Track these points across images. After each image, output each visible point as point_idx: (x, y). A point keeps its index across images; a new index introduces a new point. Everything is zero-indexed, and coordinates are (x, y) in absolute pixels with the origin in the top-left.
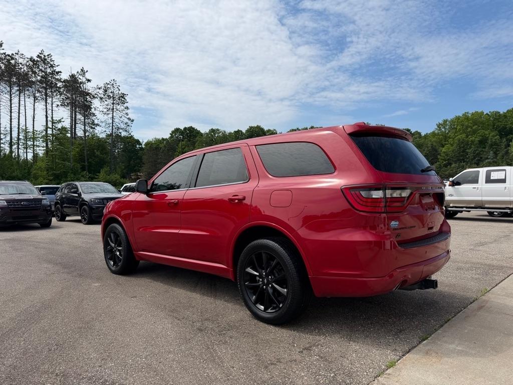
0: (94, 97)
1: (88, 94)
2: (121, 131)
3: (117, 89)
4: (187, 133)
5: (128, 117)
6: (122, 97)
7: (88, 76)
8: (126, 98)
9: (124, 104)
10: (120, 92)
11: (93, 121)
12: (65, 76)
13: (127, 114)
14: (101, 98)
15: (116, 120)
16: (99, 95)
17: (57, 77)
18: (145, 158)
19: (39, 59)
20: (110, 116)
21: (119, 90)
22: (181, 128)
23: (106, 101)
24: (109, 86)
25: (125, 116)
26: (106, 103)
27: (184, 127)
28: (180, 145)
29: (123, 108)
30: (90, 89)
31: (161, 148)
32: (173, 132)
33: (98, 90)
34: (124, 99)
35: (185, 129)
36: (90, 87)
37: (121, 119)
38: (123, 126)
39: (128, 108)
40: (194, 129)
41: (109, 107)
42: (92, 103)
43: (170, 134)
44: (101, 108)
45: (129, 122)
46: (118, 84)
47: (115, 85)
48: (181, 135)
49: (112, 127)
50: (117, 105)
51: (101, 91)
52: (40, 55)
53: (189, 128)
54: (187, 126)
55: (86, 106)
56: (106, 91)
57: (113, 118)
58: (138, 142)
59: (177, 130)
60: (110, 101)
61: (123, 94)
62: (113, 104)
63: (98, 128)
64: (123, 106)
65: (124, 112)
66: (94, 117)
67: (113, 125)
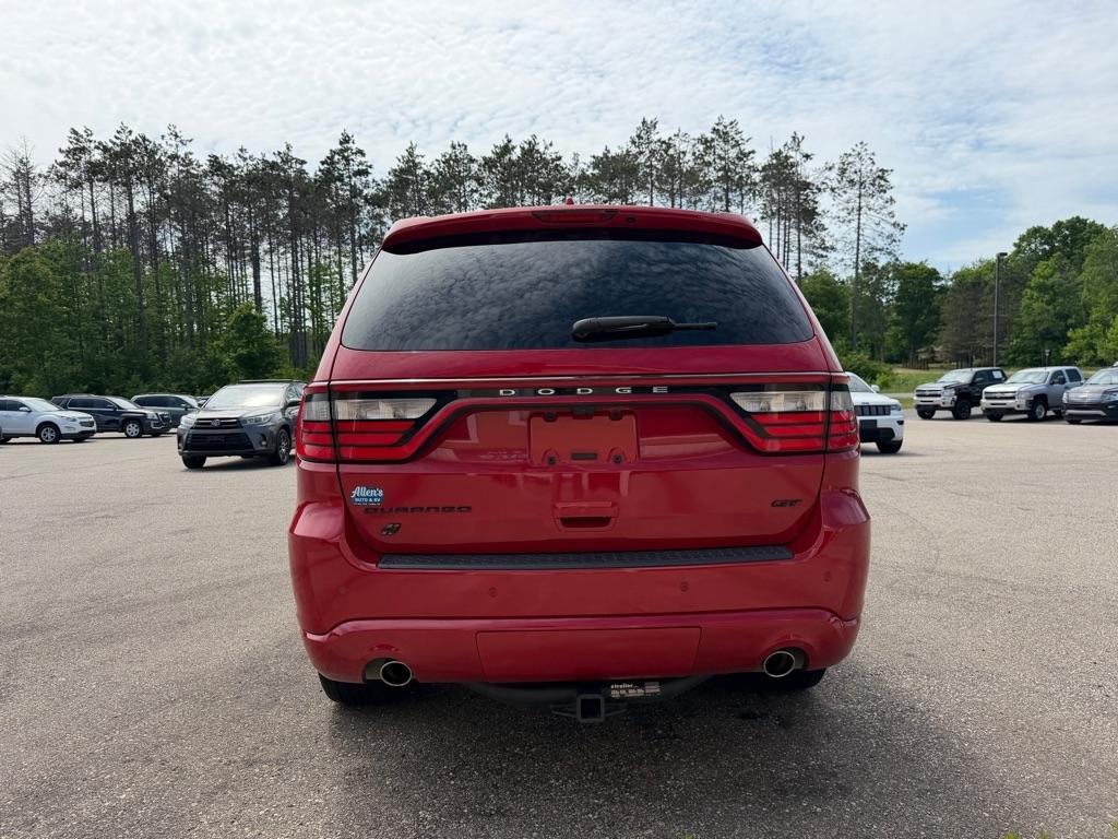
0: (819, 190)
1: (807, 185)
2: (877, 254)
3: (869, 162)
4: (1066, 237)
5: (893, 221)
6: (881, 178)
7: (805, 148)
8: (888, 178)
9: (885, 192)
10: (874, 169)
11: (823, 240)
12: (761, 159)
13: (892, 214)
14: (833, 190)
15: (867, 232)
16: (829, 183)
17: (749, 163)
18: (946, 309)
19: (714, 136)
20: (854, 224)
21: (873, 163)
22: (1045, 227)
23: (845, 192)
24: (851, 159)
25: (888, 219)
26: (845, 197)
27: (1054, 222)
28: (1038, 270)
29: (881, 201)
30: (811, 173)
31: (986, 283)
32: (1022, 239)
33: (827, 173)
34: (886, 181)
35: (1059, 225)
36: (808, 171)
37: (879, 229)
38: (880, 243)
39: (892, 200)
40: (1084, 222)
41: (850, 206)
42: (816, 203)
43: (1015, 245)
44: (834, 211)
45: (897, 232)
46: (869, 152)
47: (863, 154)
48: (1045, 243)
49: (858, 249)
50: (870, 199)
51: (834, 174)
52: (717, 127)
53: (1069, 221)
54: (1065, 217)
55: (806, 210)
56: (843, 171)
57: (859, 228)
58: (934, 274)
59: (1036, 232)
60: (853, 192)
61: (882, 170)
62: (860, 196)
63: (832, 255)
64: (881, 198)
65: (884, 211)
66: (824, 233)
67: (858, 244)
